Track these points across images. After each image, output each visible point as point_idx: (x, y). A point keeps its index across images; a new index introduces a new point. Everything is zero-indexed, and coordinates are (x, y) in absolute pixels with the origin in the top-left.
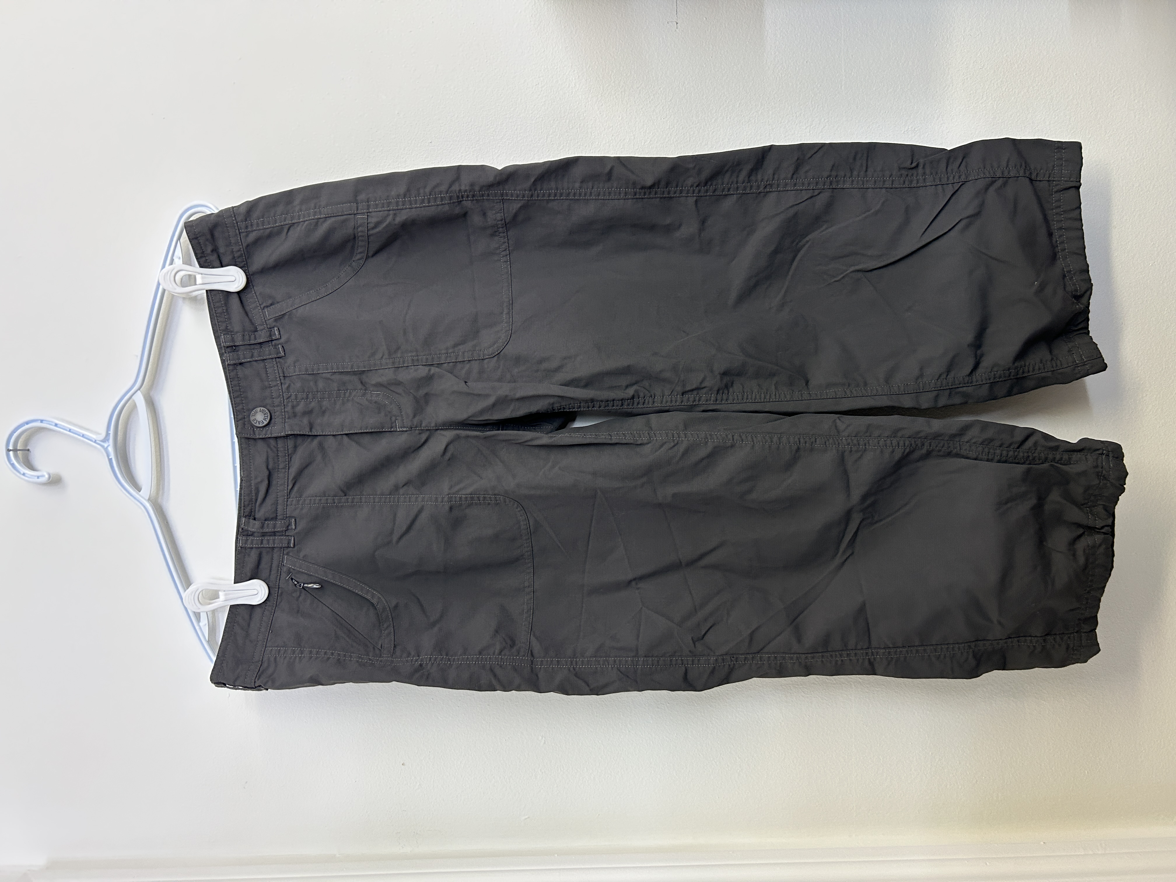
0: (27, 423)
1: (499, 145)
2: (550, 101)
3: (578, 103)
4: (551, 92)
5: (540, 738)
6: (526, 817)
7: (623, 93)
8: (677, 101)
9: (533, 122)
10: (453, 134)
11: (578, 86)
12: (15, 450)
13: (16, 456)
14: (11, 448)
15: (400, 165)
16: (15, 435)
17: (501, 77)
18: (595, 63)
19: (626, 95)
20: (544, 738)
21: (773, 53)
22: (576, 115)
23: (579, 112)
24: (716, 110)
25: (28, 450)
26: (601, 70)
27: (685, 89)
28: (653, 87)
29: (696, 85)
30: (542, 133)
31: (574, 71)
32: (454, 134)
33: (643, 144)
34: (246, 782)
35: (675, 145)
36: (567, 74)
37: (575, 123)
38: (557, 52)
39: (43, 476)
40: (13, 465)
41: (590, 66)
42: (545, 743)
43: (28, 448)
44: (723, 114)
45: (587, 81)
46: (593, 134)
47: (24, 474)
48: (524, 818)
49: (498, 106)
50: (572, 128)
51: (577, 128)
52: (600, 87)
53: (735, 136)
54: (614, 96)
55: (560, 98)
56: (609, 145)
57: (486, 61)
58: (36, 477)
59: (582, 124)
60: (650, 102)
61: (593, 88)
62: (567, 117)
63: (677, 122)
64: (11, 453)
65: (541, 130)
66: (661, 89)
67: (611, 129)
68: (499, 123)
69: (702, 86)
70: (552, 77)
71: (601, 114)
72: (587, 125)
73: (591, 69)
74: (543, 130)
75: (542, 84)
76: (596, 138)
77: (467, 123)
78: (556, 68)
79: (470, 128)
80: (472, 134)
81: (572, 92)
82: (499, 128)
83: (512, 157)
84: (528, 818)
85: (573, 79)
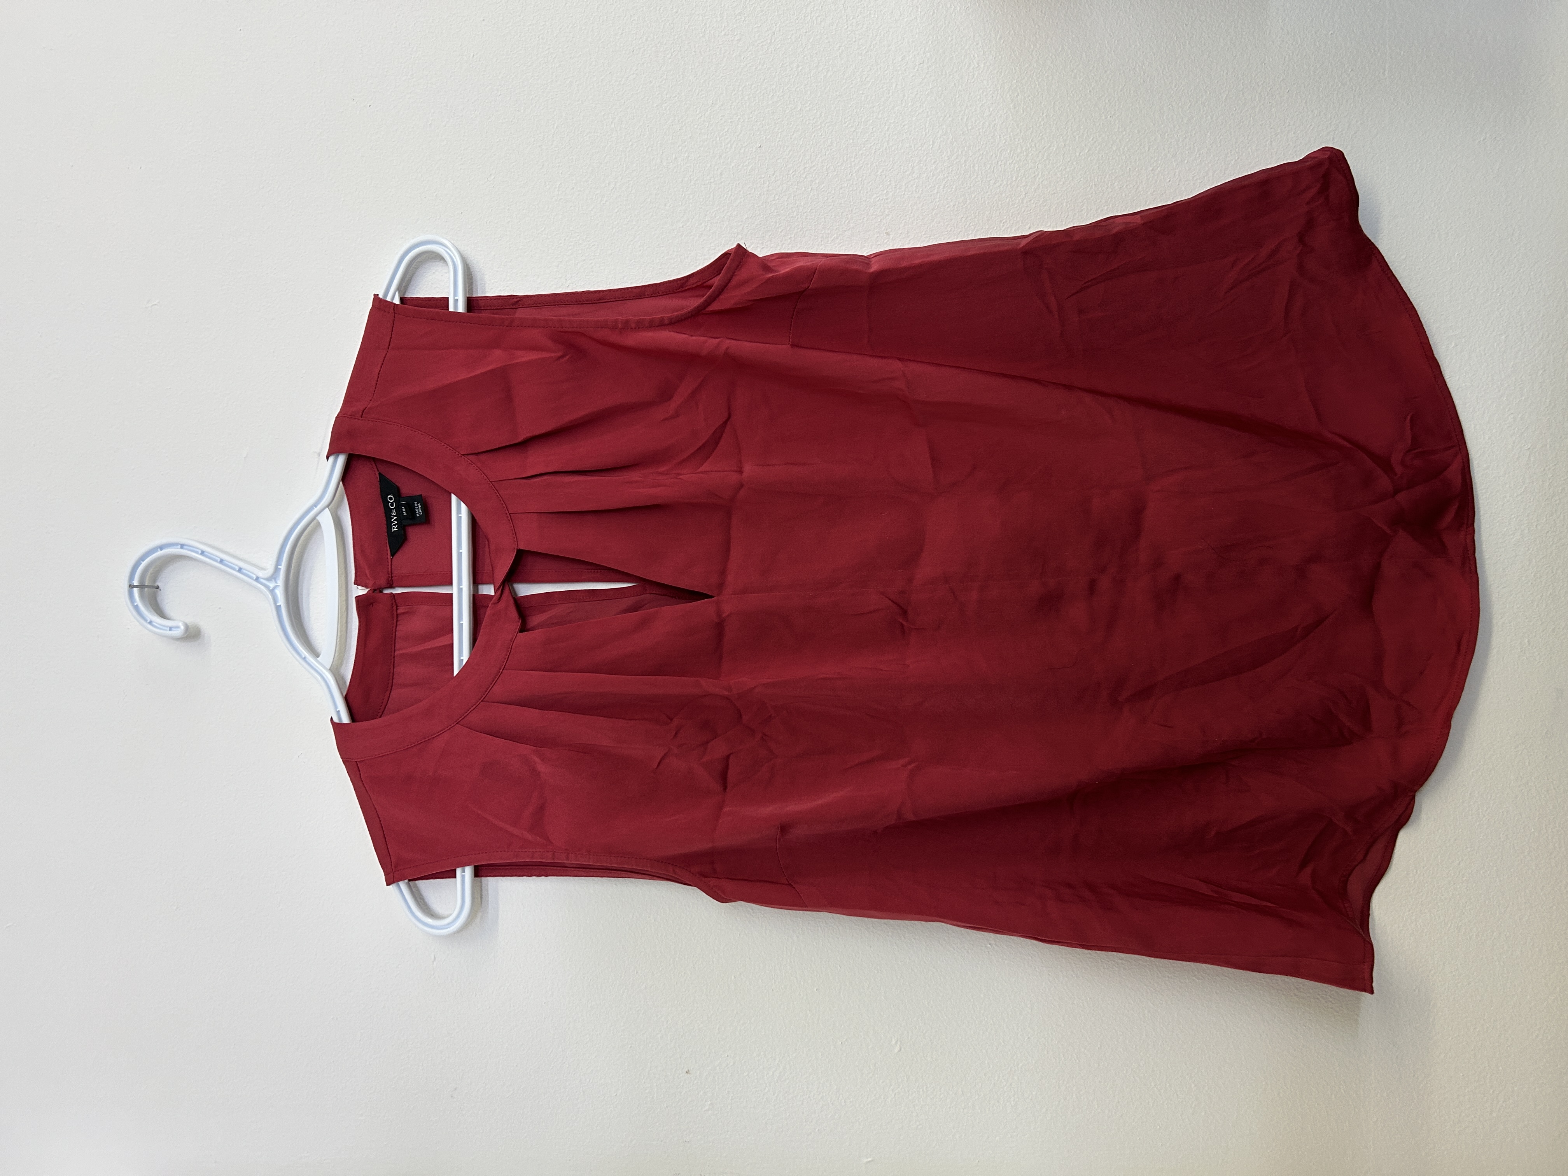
0: (161, 548)
1: (861, 152)
2: (940, 88)
3: (981, 91)
4: (942, 75)
5: (894, 1041)
6: (869, 1159)
7: (1050, 78)
8: (1132, 92)
9: (914, 119)
10: (793, 134)
11: (982, 66)
12: (141, 587)
13: (142, 596)
14: (136, 583)
15: (712, 180)
16: (144, 564)
17: (868, 51)
18: (1009, 33)
19: (1054, 82)
20: (899, 1043)
21: (1280, 21)
22: (978, 109)
23: (983, 105)
24: (1191, 105)
25: (158, 587)
26: (1018, 43)
27: (1144, 73)
28: (1095, 69)
29: (1160, 67)
30: (926, 136)
31: (977, 44)
32: (795, 135)
33: (1078, 154)
34: (455, 1089)
35: (1126, 157)
36: (966, 48)
37: (976, 121)
38: (953, 14)
39: (178, 627)
40: (136, 608)
41: (1001, 37)
42: (900, 1050)
43: (158, 584)
44: (1202, 110)
45: (996, 59)
46: (1002, 139)
47: (151, 623)
48: (866, 1160)
49: (862, 94)
50: (972, 128)
51: (979, 129)
52: (1015, 69)
53: (1219, 145)
54: (1037, 83)
55: (955, 84)
56: (1027, 155)
57: (846, 27)
58: (168, 629)
59: (987, 123)
60: (1090, 91)
61: (1006, 71)
62: (964, 113)
63: (1131, 122)
64: (136, 590)
65: (925, 130)
66: (1108, 72)
67: (1030, 131)
68: (863, 120)
69: (1170, 68)
70: (944, 53)
71: (1015, 108)
72: (995, 125)
73: (1002, 41)
74: (927, 131)
75: (928, 62)
76: (1007, 143)
77: (815, 120)
78: (950, 39)
79: (819, 127)
80: (821, 135)
81: (974, 75)
82: (862, 127)
83: (880, 171)
84: (872, 1161)
85: (976, 55)
